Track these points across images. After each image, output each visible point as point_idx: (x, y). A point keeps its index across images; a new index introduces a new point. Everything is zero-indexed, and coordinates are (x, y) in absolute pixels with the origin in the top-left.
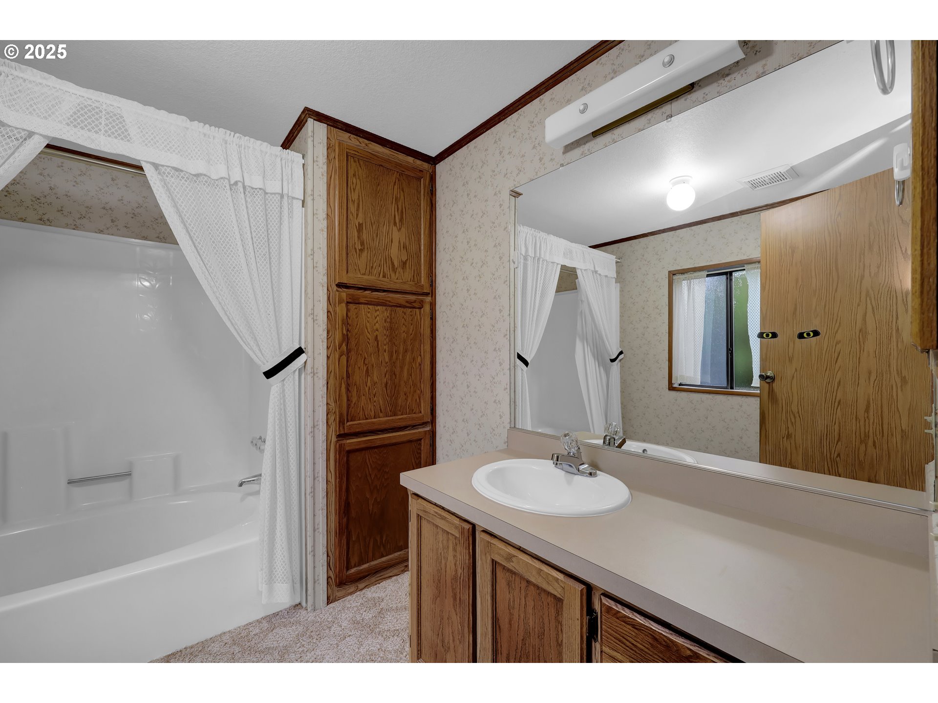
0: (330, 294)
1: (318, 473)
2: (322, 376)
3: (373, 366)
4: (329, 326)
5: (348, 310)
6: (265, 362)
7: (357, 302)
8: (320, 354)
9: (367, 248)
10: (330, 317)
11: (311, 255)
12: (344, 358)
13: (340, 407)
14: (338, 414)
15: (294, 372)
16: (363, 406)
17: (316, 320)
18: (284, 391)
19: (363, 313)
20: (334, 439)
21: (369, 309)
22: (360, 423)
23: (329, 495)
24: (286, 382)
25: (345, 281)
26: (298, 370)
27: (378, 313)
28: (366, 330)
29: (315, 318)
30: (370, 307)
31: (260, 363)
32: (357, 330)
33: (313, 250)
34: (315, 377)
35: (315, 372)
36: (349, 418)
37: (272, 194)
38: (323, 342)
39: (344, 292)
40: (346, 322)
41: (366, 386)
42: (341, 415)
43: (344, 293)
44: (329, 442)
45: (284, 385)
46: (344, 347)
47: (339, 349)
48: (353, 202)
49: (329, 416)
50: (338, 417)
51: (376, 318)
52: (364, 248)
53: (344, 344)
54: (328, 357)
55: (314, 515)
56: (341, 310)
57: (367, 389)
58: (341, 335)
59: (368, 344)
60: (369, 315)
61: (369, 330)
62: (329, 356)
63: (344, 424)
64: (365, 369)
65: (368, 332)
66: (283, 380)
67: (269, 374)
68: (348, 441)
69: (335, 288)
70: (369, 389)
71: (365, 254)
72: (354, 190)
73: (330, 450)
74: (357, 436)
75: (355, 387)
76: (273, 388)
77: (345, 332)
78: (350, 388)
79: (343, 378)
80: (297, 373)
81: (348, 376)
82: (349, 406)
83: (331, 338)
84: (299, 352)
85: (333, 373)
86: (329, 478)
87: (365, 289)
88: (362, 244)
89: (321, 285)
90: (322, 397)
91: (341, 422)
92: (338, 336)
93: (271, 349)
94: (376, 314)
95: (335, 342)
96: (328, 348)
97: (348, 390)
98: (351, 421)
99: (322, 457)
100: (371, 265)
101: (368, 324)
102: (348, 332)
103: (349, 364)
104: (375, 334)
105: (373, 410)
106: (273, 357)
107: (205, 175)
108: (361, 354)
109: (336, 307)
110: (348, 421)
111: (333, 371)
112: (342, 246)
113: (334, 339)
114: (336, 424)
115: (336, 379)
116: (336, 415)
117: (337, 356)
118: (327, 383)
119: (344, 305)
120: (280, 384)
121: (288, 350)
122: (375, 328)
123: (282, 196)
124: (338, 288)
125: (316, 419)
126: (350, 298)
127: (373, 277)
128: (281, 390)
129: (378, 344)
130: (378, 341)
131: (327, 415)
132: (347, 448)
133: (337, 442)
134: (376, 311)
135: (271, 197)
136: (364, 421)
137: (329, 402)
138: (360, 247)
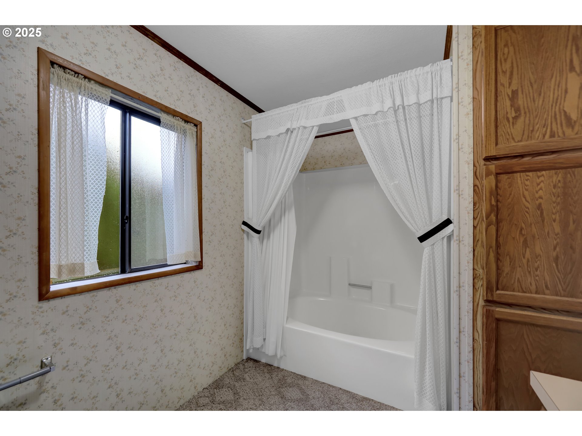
0: (476, 169)
1: (464, 328)
2: (468, 244)
3: (534, 237)
4: (476, 198)
5: (497, 181)
6: (418, 230)
7: (509, 171)
8: (466, 224)
9: (525, 113)
10: (477, 190)
11: (456, 139)
12: (493, 228)
13: (488, 274)
14: (485, 280)
15: (443, 238)
16: (518, 278)
17: (462, 194)
18: (433, 253)
19: (519, 182)
20: (482, 303)
21: (527, 176)
22: (514, 295)
23: (476, 352)
24: (436, 246)
25: (493, 153)
26: (446, 237)
27: (542, 178)
28: (524, 200)
29: (460, 193)
30: (530, 174)
31: (414, 231)
32: (510, 200)
33: (458, 135)
34: (461, 244)
35: (461, 239)
36: (500, 287)
37: (424, 103)
38: (468, 213)
39: (493, 164)
40: (496, 193)
41: (524, 257)
42: (489, 283)
43: (492, 166)
44: (476, 304)
45: (433, 249)
46: (493, 217)
47: (486, 219)
48: (504, 72)
49: (476, 281)
50: (485, 283)
51: (538, 184)
52: (520, 114)
53: (492, 215)
54: (475, 227)
55: (460, 363)
56: (489, 182)
57: (525, 261)
58: (489, 206)
59: (526, 214)
60: (527, 183)
61: (528, 198)
62: (475, 225)
63: (492, 291)
64: (522, 239)
65: (526, 200)
66: (434, 244)
67: (422, 239)
68: (498, 309)
69: (483, 162)
70: (528, 261)
71: (521, 121)
72: (505, 60)
73: (477, 312)
74: (511, 307)
75: (508, 257)
76: (425, 249)
77: (494, 203)
78: (501, 258)
79: (491, 247)
80: (445, 240)
81: (498, 246)
82: (498, 275)
83: (478, 210)
84: (448, 222)
85: (480, 242)
86: (476, 337)
87: (522, 156)
88: (518, 110)
89: (467, 163)
90: (468, 263)
91: (489, 289)
92: (484, 208)
93: (422, 220)
94: (538, 181)
95: (482, 213)
96: (474, 218)
97: (498, 260)
98: (502, 290)
99: (468, 315)
100: (531, 129)
101: (526, 193)
102: (499, 203)
103: (499, 233)
104: (537, 202)
105: (533, 284)
106: (424, 227)
107: (380, 111)
108: (516, 224)
109: (483, 180)
110: (497, 289)
111: (480, 240)
112: (490, 121)
113: (482, 211)
114: (483, 289)
115: (483, 247)
116: (483, 282)
117: (484, 226)
118: (474, 250)
119: (492, 178)
120: (431, 247)
121: (436, 221)
122: (537, 196)
123: (432, 101)
124: (486, 161)
125: (462, 281)
126: (500, 169)
127: (533, 141)
128: (431, 252)
129: (542, 213)
130: (542, 210)
131: (474, 279)
132: (497, 316)
133: (484, 306)
134: (539, 177)
135: (424, 106)
136: (520, 294)
137: (476, 267)
138: (514, 115)
